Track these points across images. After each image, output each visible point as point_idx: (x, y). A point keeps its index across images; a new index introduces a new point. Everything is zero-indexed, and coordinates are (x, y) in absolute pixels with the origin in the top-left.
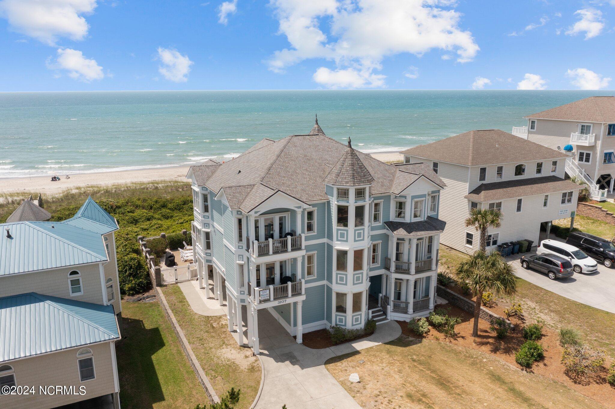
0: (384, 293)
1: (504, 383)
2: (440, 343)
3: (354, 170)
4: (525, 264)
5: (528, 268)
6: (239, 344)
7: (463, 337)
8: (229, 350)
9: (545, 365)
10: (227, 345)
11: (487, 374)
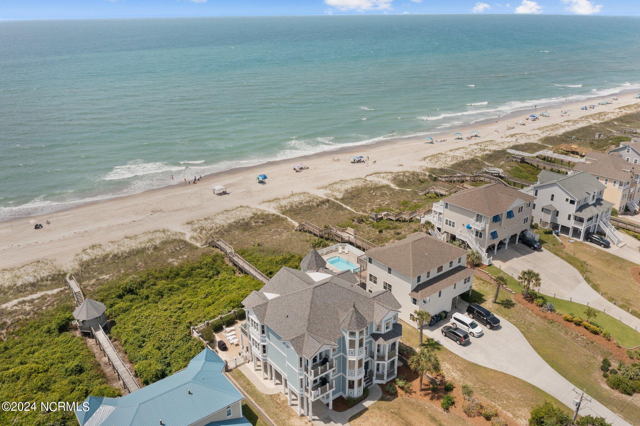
0: (370, 369)
1: (436, 421)
2: (403, 398)
3: (358, 321)
4: (444, 333)
5: (446, 336)
6: (299, 415)
7: (415, 392)
8: (295, 419)
9: (455, 407)
10: (293, 416)
11: (428, 416)
